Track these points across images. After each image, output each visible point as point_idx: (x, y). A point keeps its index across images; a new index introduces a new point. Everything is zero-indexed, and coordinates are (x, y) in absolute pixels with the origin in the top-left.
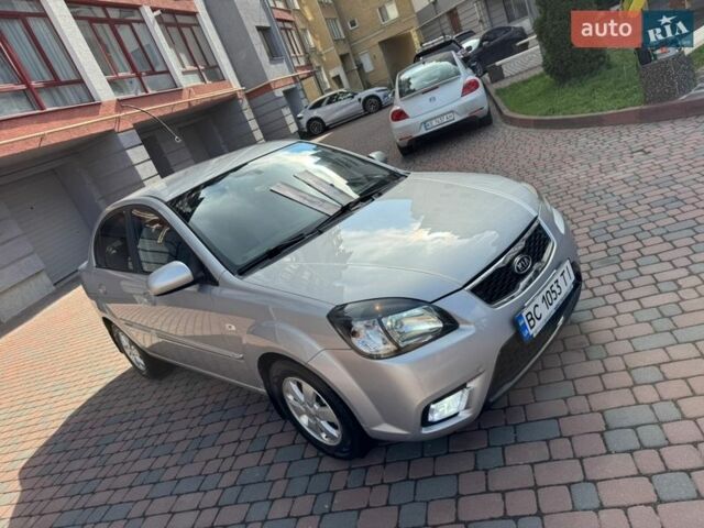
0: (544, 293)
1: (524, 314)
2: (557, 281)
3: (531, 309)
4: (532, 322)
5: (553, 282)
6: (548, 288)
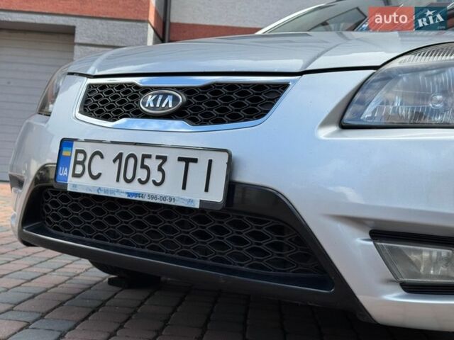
0: (127, 151)
1: (76, 146)
2: (164, 159)
3: (90, 149)
4: (79, 169)
5: (154, 152)
6: (139, 152)
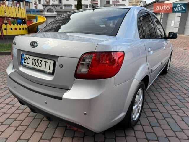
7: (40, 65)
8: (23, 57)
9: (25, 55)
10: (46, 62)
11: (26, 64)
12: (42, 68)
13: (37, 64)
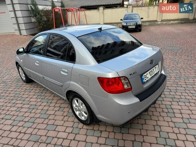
7: (154, 72)
8: (143, 77)
9: (144, 75)
10: (155, 68)
11: (147, 79)
12: (155, 73)
13: (152, 73)
